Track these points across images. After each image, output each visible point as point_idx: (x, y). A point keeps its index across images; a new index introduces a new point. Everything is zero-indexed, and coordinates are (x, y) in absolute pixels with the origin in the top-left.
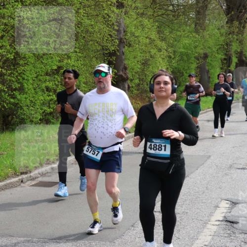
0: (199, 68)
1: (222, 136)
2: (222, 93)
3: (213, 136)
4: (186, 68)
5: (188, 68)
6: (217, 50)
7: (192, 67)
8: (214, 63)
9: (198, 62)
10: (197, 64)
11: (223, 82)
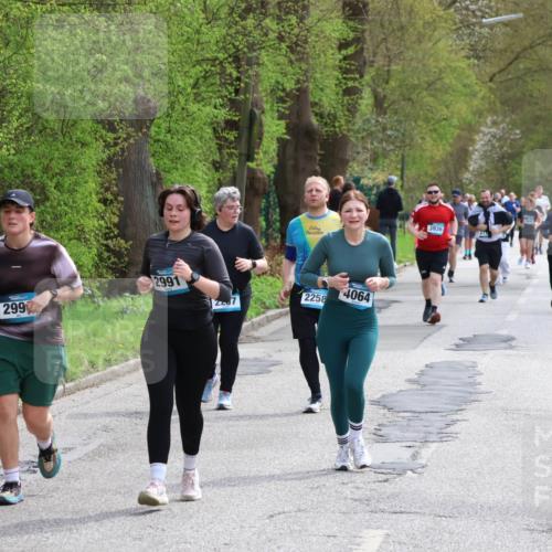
0: (118, 164)
1: (188, 499)
2: (184, 286)
3: (146, 500)
4: (57, 166)
5: (69, 165)
6: (195, 86)
7: (84, 162)
8: (183, 145)
9: (110, 137)
10: (107, 146)
11: (188, 231)
